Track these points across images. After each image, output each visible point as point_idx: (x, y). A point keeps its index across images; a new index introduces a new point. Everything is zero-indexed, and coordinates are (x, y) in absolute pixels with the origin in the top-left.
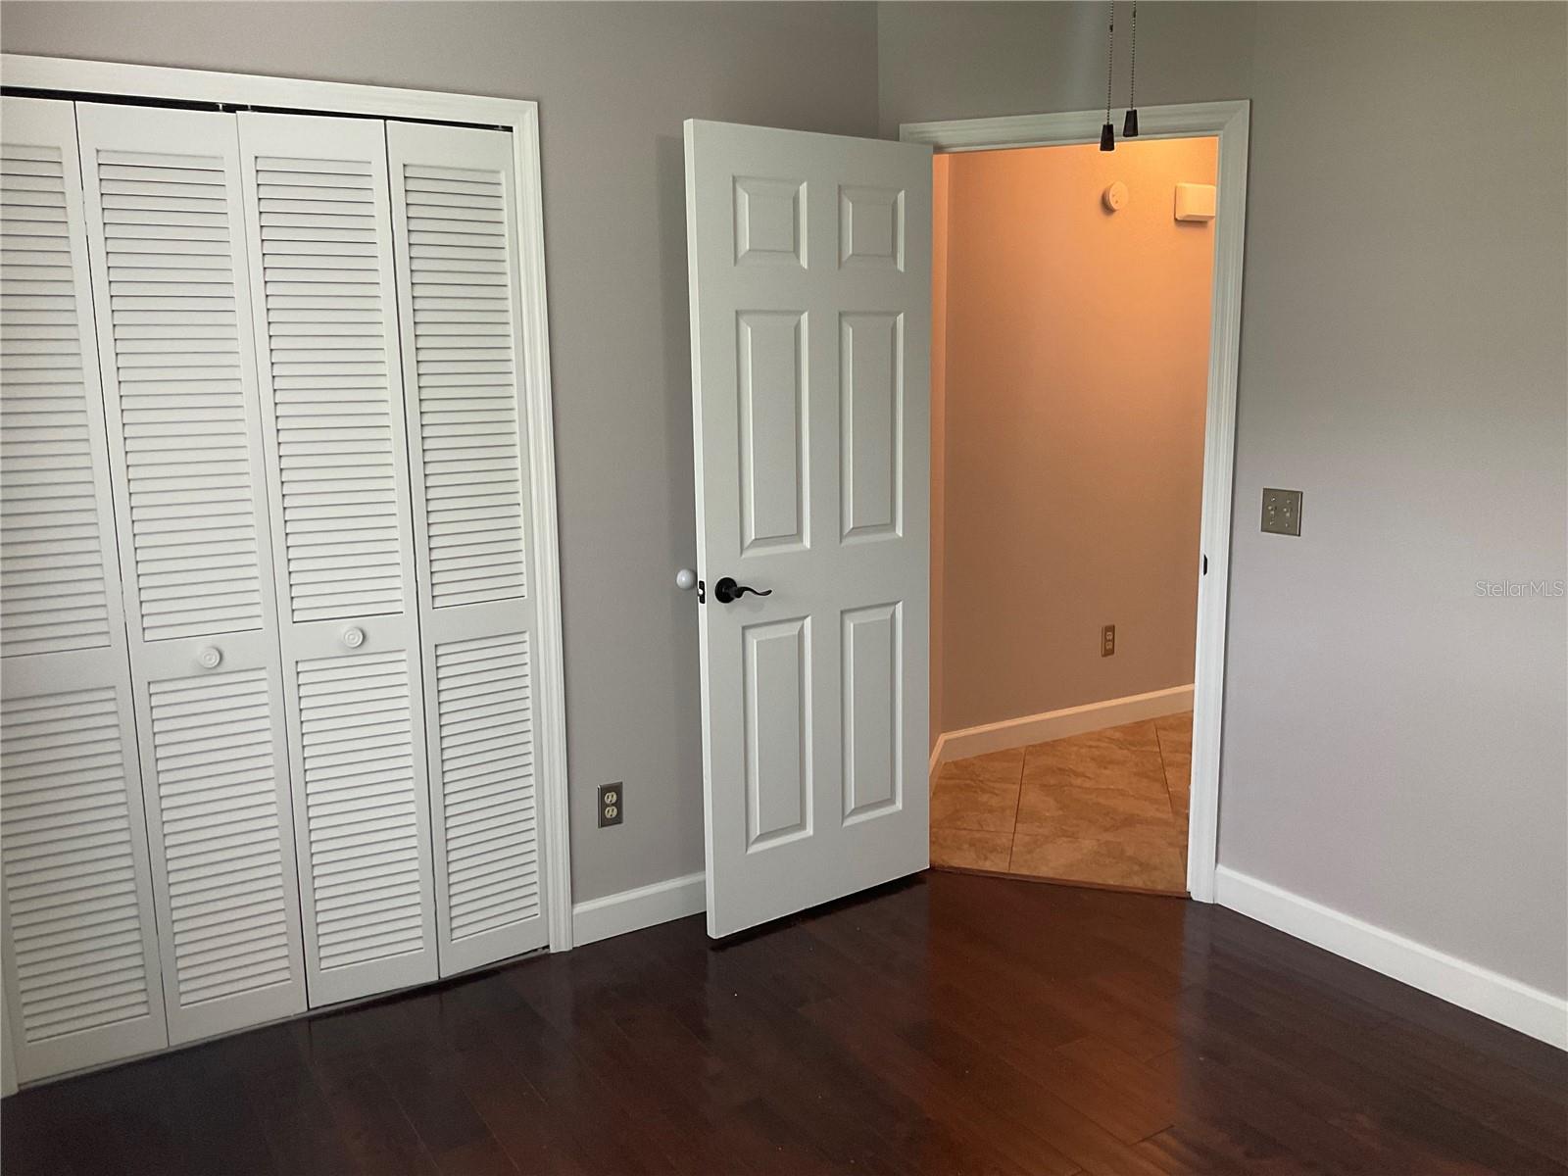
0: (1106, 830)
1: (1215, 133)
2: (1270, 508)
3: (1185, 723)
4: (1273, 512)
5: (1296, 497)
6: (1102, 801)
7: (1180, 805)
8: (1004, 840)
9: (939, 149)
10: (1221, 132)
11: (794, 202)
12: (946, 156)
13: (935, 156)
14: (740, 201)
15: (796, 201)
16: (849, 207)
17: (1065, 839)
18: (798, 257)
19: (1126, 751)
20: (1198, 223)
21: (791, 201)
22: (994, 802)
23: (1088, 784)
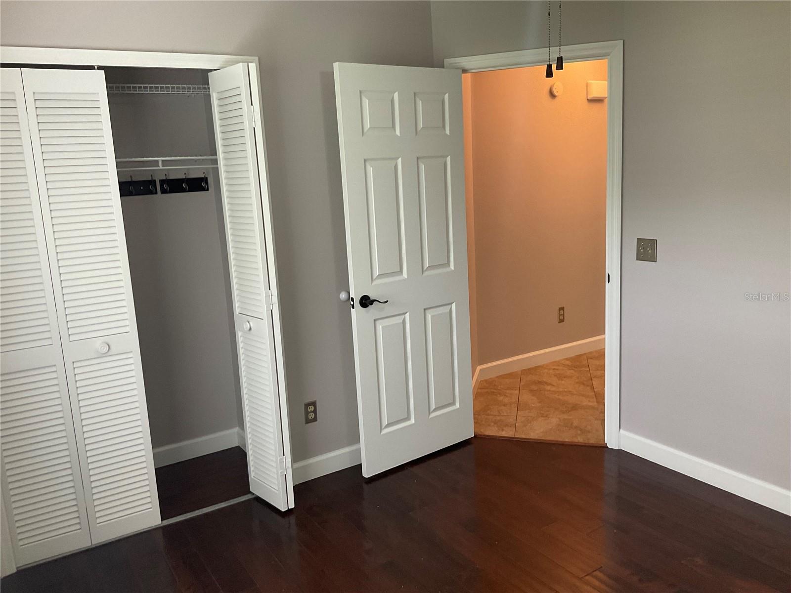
0: (563, 413)
1: (606, 57)
2: (640, 248)
3: (601, 355)
4: (642, 251)
5: (653, 243)
6: (560, 397)
7: (600, 398)
8: (512, 420)
9: (465, 71)
10: (609, 57)
11: (392, 102)
12: (469, 75)
13: (463, 75)
14: (364, 104)
15: (392, 101)
16: (420, 103)
17: (542, 418)
18: (395, 130)
19: (572, 371)
20: (598, 101)
21: (390, 103)
22: (506, 400)
23: (554, 389)
